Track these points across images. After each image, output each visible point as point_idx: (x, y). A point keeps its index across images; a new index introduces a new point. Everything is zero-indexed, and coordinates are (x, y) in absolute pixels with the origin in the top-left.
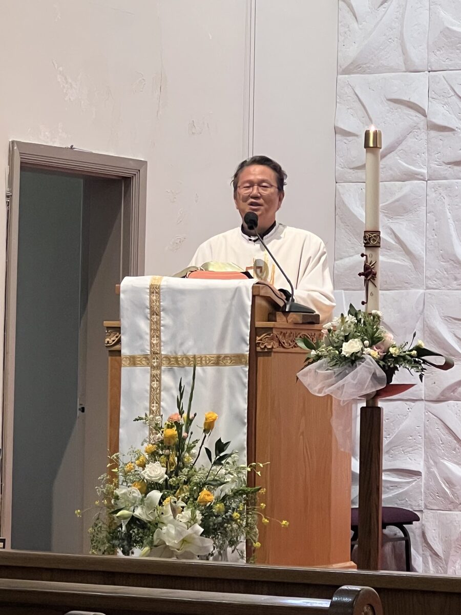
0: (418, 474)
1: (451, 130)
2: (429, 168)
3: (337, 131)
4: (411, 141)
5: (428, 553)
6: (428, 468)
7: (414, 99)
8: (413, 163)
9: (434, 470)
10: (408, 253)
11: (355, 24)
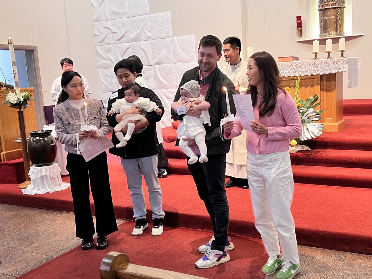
1: (116, 33)
2: (113, 42)
3: (95, 35)
4: (109, 36)
7: (108, 27)
8: (110, 41)
10: (111, 60)
11: (95, 11)
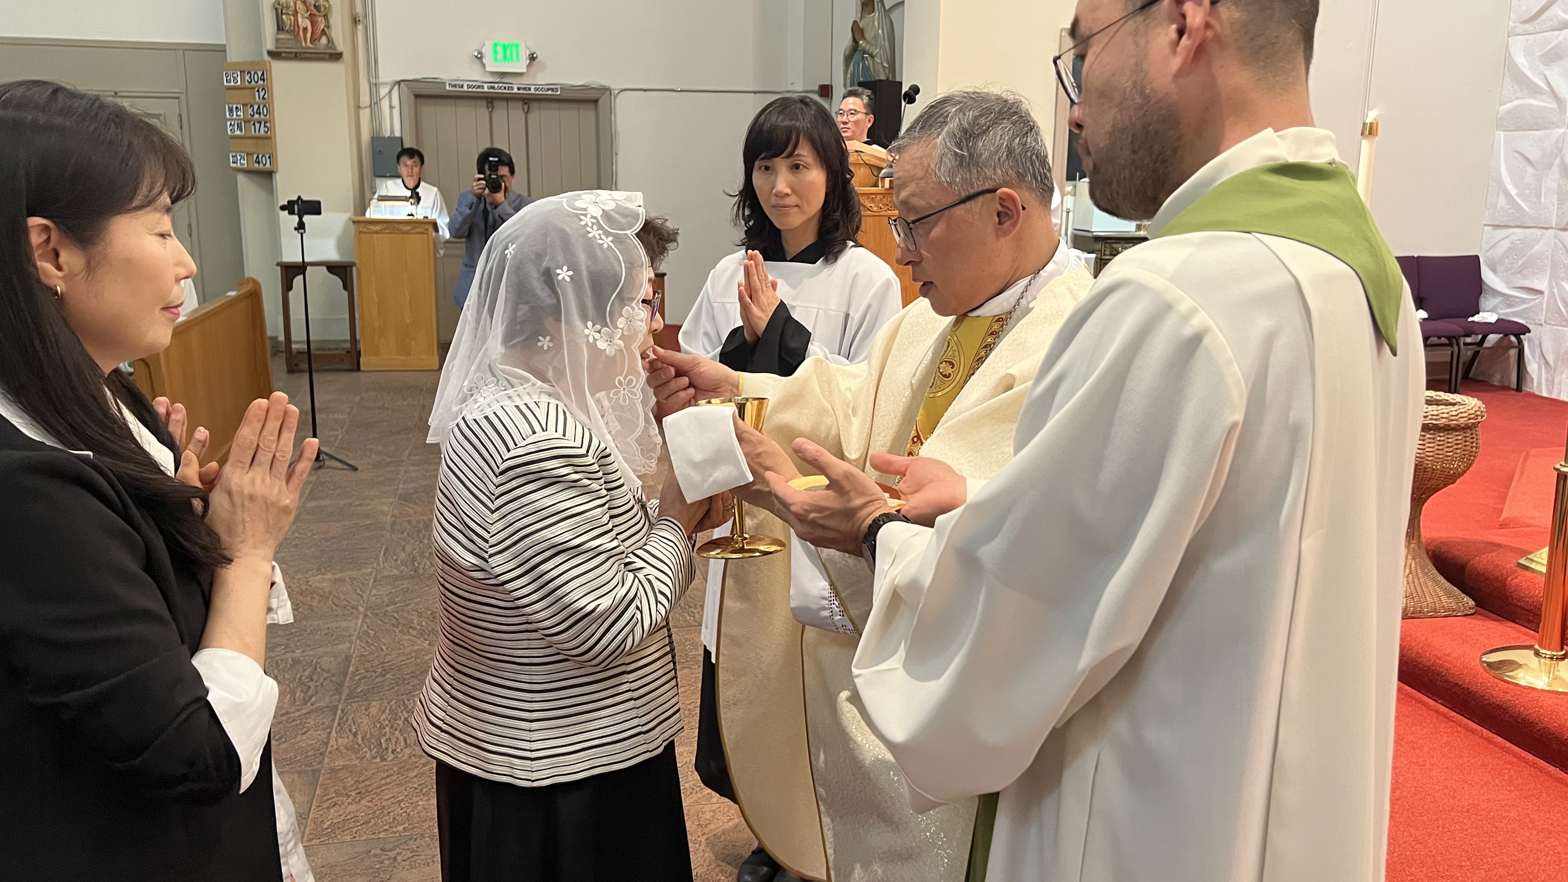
0: (1541, 292)
5: (1542, 361)
6: (1551, 288)
9: (1555, 290)
10: (1555, 97)
